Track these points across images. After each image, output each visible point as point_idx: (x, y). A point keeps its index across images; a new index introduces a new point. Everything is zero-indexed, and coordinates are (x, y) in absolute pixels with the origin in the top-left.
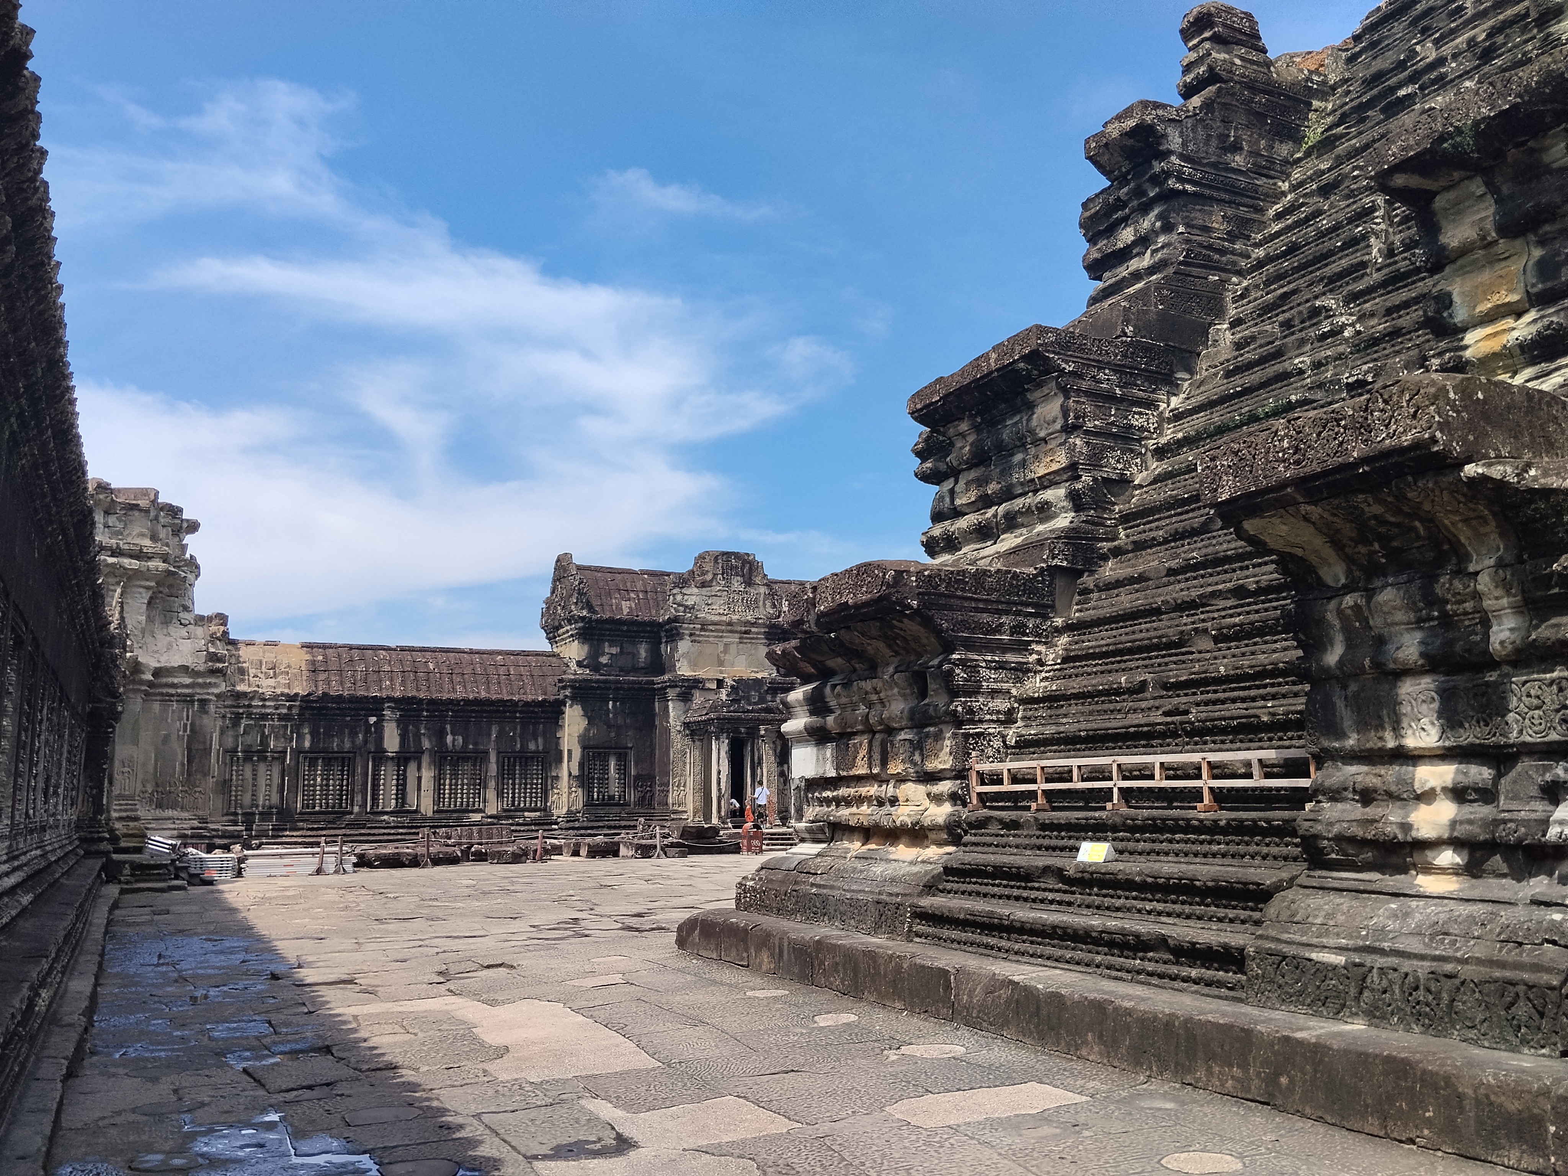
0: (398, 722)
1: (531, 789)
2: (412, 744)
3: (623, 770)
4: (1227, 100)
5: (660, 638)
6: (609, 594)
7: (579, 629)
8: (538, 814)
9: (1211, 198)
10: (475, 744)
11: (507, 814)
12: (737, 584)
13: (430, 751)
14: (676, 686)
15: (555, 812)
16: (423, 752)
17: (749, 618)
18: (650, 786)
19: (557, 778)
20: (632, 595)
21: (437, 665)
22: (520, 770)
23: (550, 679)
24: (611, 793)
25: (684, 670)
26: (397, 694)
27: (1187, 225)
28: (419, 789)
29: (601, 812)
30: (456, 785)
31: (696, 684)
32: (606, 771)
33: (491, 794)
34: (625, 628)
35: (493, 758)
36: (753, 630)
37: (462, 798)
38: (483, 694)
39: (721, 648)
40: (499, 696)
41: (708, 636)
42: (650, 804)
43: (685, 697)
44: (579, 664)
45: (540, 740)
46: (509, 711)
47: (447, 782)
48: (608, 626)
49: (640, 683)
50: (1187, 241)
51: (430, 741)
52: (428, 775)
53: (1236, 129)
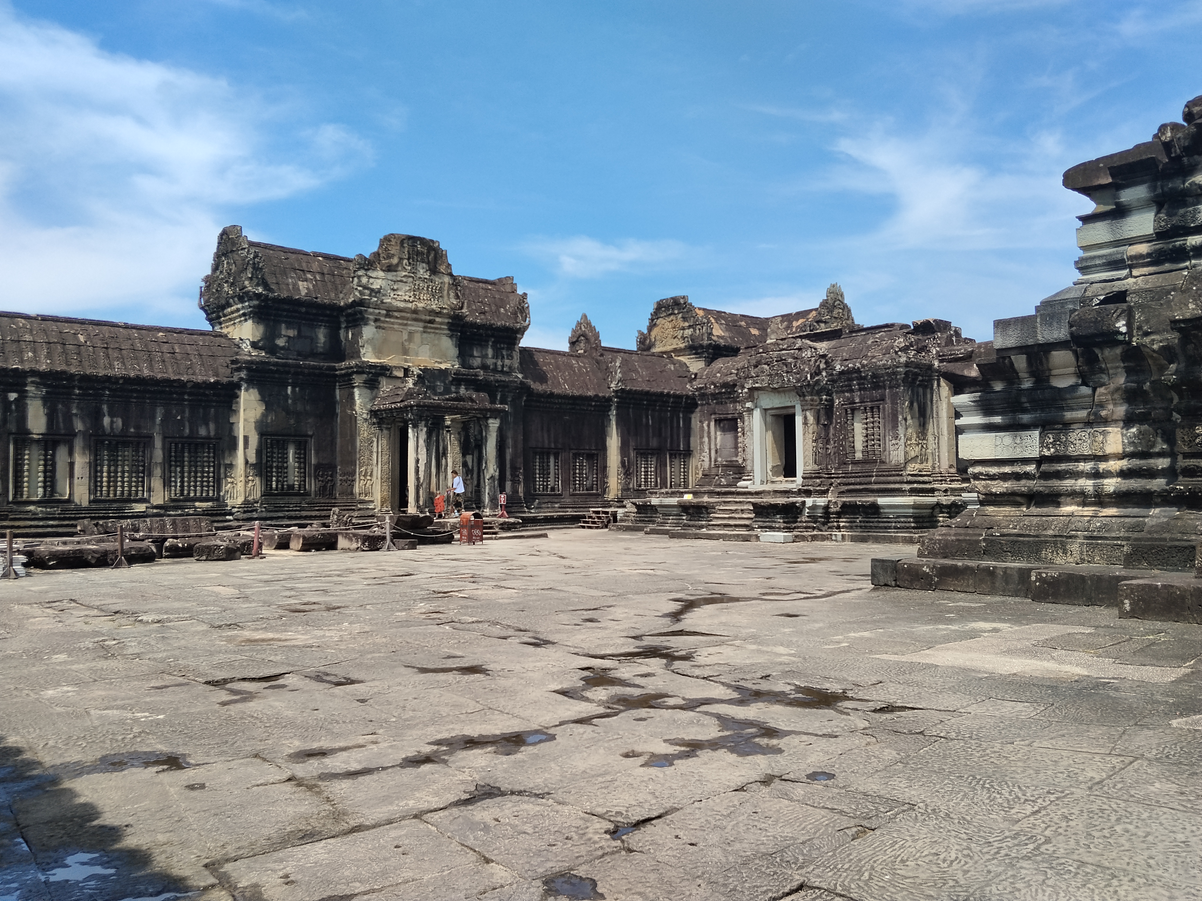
0: (45, 400)
1: (203, 477)
2: (61, 425)
3: (302, 459)
5: (339, 323)
6: (284, 273)
7: (254, 307)
8: (210, 504)
10: (137, 427)
11: (174, 504)
12: (422, 271)
13: (84, 433)
14: (363, 373)
15: (229, 502)
16: (75, 435)
17: (434, 307)
18: (331, 476)
19: (231, 466)
20: (309, 276)
21: (88, 337)
22: (190, 457)
23: (221, 360)
24: (291, 483)
25: (369, 357)
26: (43, 367)
28: (71, 475)
29: (281, 501)
30: (116, 472)
31: (383, 371)
32: (285, 459)
33: (157, 483)
34: (303, 310)
35: (158, 443)
36: (438, 319)
37: (123, 487)
38: (146, 373)
39: (405, 336)
40: (165, 375)
41: (393, 323)
42: (331, 494)
43: (372, 384)
44: (254, 345)
45: (212, 426)
46: (176, 393)
47: (105, 468)
48: (286, 307)
49: (320, 368)
51: (84, 422)
52: (81, 461)
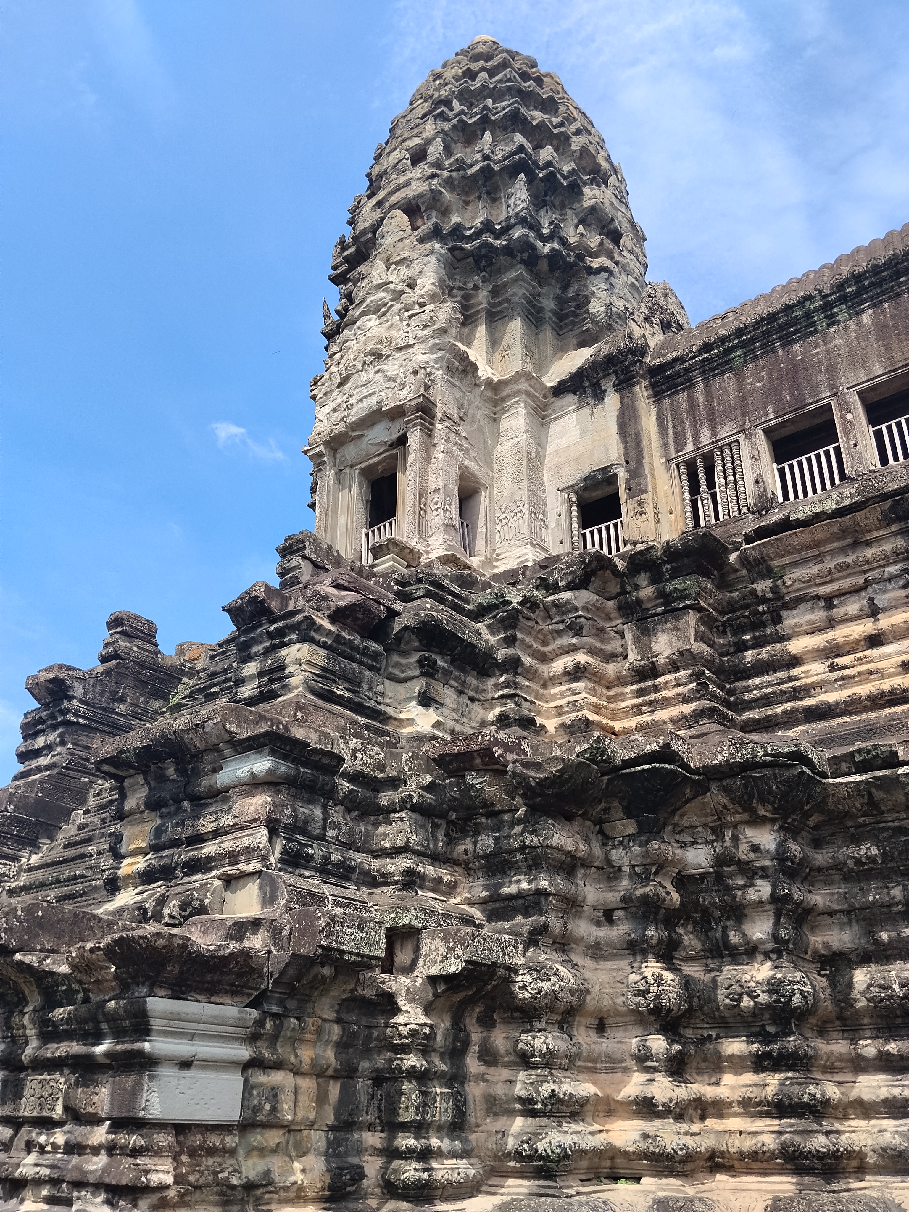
4: (123, 670)
9: (96, 729)
27: (74, 744)
50: (72, 754)
53: (125, 689)
